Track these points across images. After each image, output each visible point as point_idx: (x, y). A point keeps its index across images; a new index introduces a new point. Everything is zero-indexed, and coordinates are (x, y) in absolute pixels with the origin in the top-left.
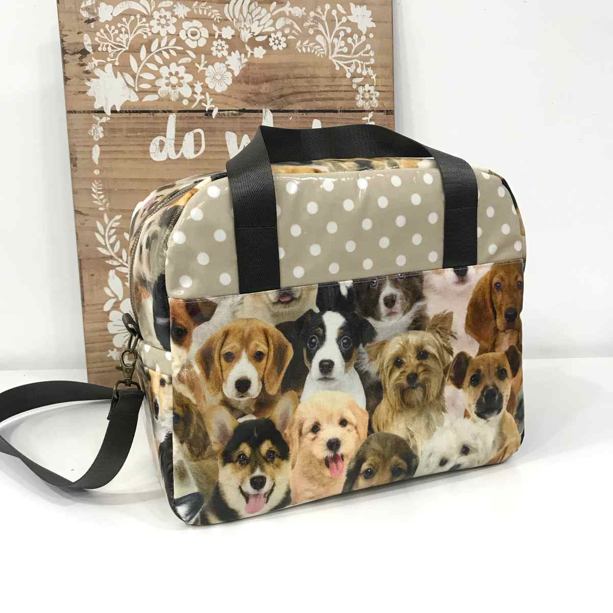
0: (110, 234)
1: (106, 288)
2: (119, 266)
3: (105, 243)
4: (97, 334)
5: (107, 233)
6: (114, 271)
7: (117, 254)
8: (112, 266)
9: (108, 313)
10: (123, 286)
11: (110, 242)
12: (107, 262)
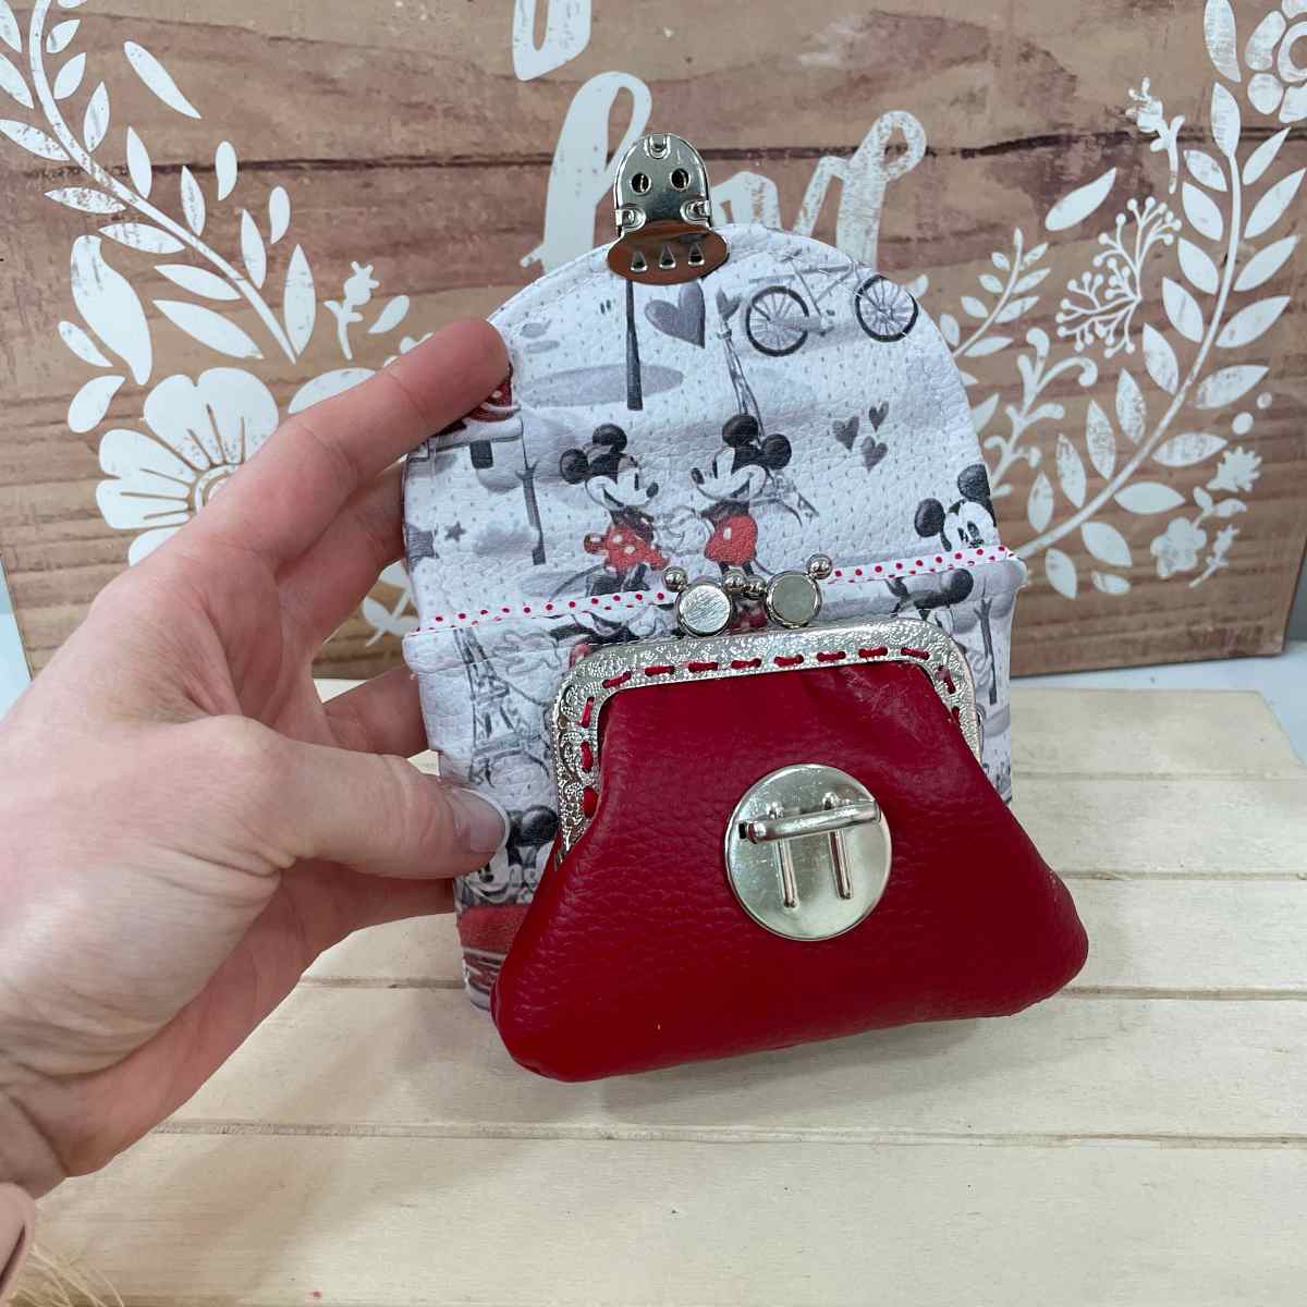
0: (50, 50)
1: (63, 326)
2: (116, 218)
3: (35, 98)
4: (51, 530)
5: (35, 43)
6: (96, 241)
7: (97, 155)
8: (85, 215)
9: (92, 440)
10: (148, 317)
11: (58, 96)
12: (55, 195)
